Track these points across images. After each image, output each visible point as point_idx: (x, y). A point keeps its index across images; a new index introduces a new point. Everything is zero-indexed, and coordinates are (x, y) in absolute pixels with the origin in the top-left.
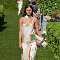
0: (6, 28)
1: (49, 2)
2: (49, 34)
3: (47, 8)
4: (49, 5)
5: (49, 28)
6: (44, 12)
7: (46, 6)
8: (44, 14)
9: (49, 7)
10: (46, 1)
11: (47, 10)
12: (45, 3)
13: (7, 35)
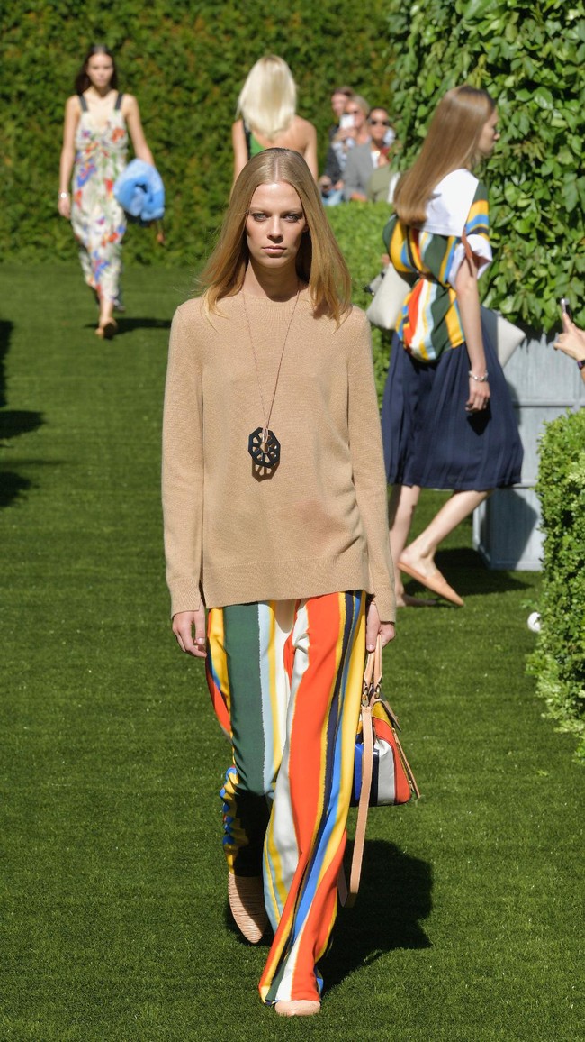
0: (25, 484)
1: (566, 158)
2: (571, 558)
3: (542, 237)
4: (571, 192)
5: (574, 488)
6: (512, 289)
7: (533, 213)
8: (508, 306)
9: (572, 224)
10: (534, 150)
11: (543, 255)
12: (528, 167)
13: (38, 578)
